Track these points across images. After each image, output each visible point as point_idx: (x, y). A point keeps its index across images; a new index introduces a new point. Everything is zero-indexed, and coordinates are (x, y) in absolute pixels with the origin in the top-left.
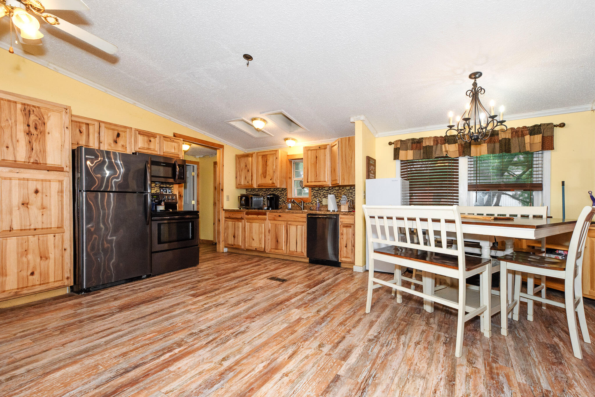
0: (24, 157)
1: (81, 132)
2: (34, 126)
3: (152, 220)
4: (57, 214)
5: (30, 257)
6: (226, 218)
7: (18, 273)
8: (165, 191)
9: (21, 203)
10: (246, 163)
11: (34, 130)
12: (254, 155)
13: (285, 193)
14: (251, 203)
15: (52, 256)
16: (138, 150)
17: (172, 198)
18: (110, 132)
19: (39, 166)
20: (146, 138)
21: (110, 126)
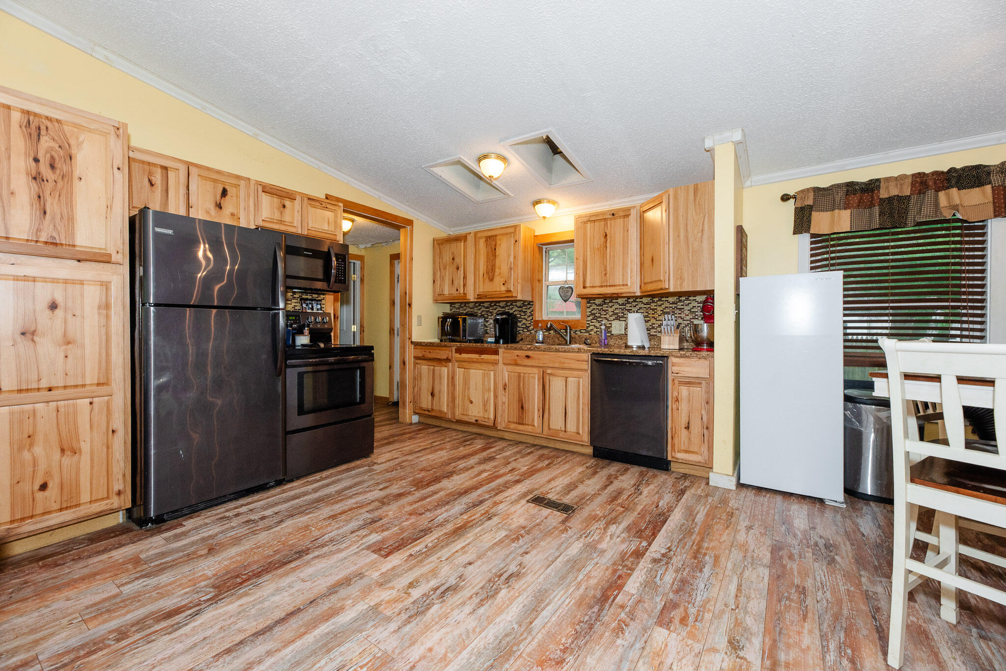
0: (27, 228)
1: (152, 185)
2: (48, 163)
3: (287, 366)
4: (97, 355)
5: (38, 450)
6: (416, 358)
7: (12, 486)
8: (310, 306)
9: (19, 332)
10: (453, 253)
11: (49, 170)
12: (470, 239)
13: (529, 311)
14: (464, 331)
15: (85, 447)
16: (261, 224)
17: (323, 319)
18: (209, 185)
19: (58, 250)
20: (276, 200)
21: (209, 174)
